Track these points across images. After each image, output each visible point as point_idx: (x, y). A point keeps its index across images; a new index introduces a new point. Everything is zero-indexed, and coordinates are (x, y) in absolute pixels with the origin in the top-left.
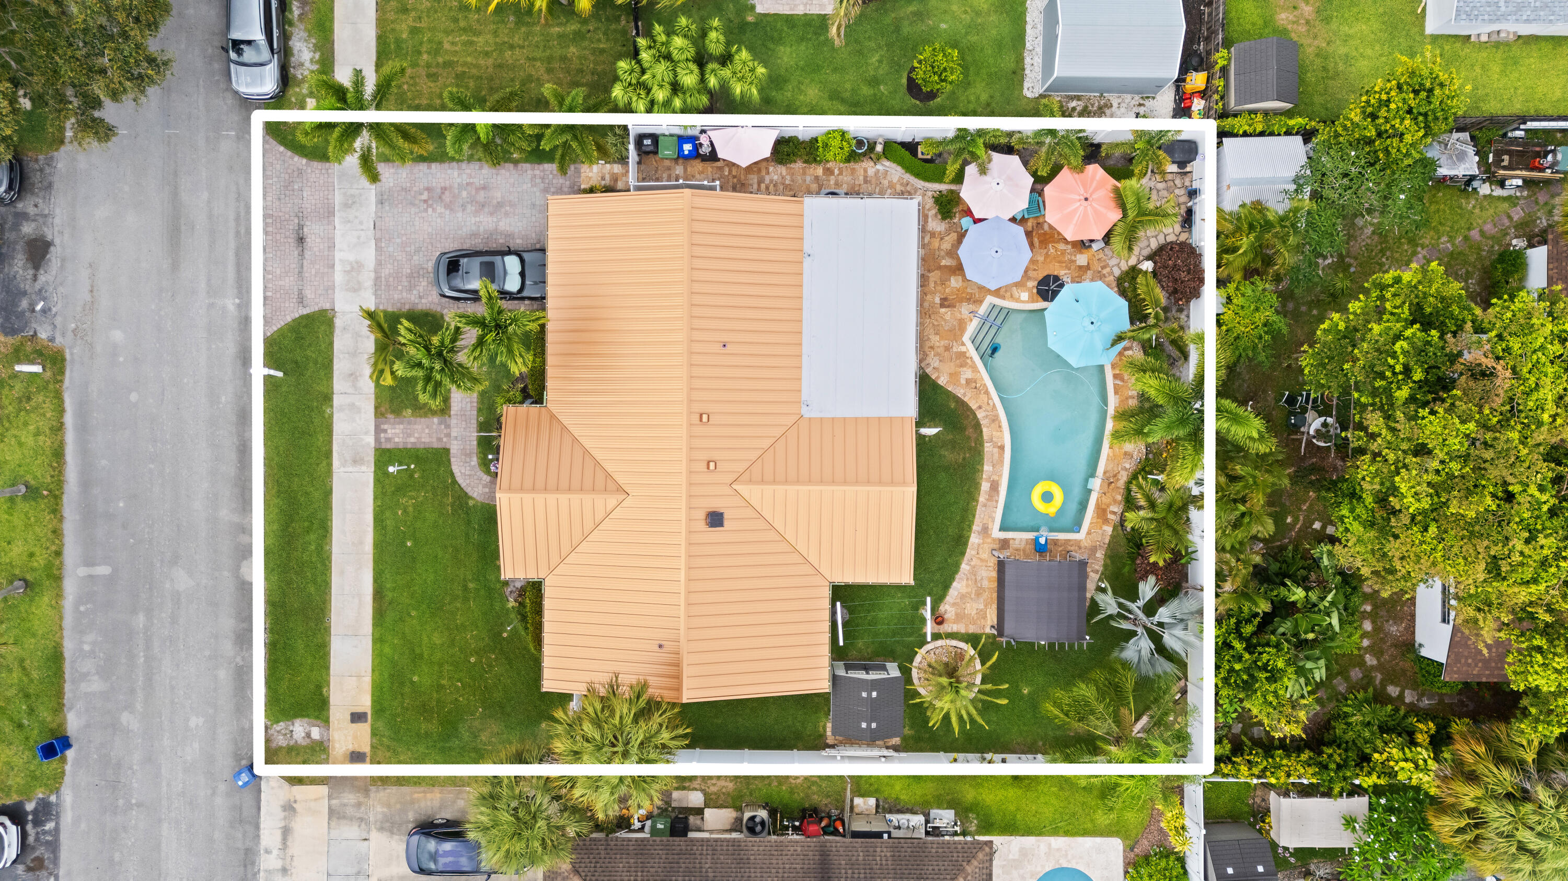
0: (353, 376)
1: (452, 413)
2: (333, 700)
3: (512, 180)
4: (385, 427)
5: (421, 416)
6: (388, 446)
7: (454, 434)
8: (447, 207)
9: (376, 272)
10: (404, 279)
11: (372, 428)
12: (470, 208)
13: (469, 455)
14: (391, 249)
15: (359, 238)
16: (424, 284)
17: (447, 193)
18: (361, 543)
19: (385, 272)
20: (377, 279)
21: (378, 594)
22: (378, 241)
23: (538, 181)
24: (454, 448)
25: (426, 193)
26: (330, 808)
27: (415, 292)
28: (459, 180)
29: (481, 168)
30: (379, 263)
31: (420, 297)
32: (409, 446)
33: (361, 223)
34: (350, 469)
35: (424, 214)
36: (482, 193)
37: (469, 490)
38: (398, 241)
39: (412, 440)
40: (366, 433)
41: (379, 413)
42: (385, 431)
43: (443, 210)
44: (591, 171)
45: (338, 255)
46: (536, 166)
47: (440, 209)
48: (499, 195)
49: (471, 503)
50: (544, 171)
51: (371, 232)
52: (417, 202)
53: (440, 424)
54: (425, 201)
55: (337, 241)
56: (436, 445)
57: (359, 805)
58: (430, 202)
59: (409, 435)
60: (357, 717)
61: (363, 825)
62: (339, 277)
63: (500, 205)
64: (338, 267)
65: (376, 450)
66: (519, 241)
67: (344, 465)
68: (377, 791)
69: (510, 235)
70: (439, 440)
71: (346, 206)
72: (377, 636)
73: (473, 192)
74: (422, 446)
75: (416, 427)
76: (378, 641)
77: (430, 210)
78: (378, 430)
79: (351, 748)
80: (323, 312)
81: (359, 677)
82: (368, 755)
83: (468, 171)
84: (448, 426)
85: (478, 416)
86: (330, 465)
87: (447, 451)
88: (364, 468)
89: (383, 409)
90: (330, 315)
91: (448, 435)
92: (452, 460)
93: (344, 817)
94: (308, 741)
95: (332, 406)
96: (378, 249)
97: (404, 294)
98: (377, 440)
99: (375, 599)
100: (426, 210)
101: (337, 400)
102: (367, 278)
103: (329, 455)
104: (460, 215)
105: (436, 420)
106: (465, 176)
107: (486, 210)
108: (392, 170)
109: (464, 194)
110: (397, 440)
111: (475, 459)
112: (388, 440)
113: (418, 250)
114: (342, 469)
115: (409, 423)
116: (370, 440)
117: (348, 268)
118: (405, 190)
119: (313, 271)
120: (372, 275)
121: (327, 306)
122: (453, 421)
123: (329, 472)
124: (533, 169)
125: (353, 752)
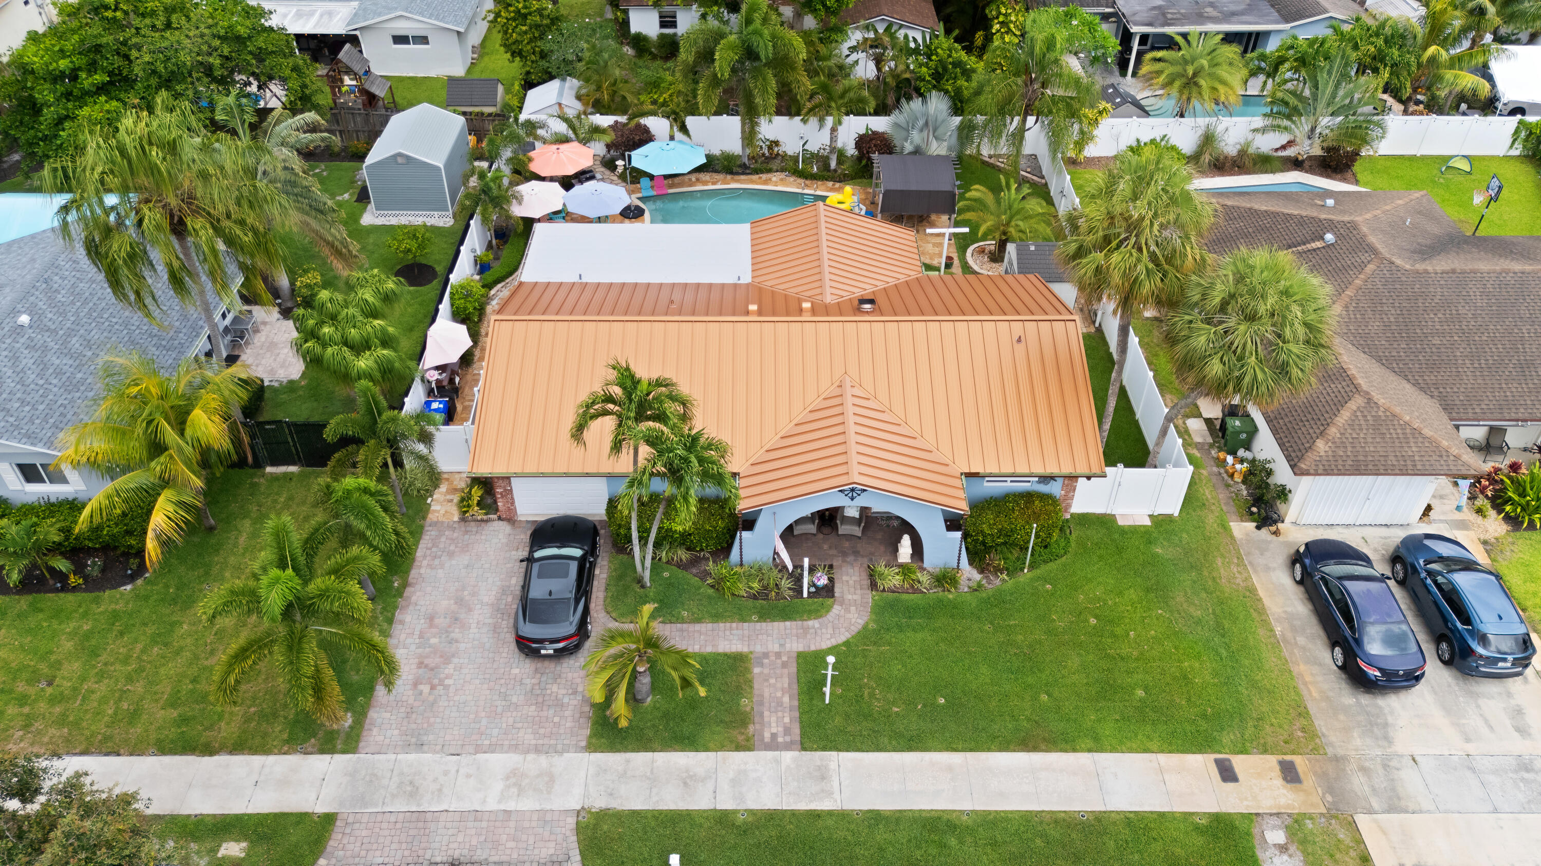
0: (688, 781)
1: (745, 650)
2: (1212, 807)
3: (429, 589)
4: (767, 735)
5: (751, 687)
6: (796, 730)
7: (776, 648)
8: (447, 660)
9: (528, 752)
10: (545, 713)
11: (770, 754)
12: (456, 634)
13: (806, 630)
14: (495, 732)
15: (468, 776)
16: (555, 688)
17: (426, 661)
18: (950, 768)
19: (528, 737)
20: (538, 750)
21: (1027, 743)
22: (479, 749)
23: (437, 562)
24: (796, 646)
25: (421, 687)
26: (1389, 811)
27: (566, 700)
28: (413, 647)
29: (402, 622)
30: (515, 748)
31: (575, 693)
32: (796, 703)
33: (446, 773)
34: (836, 784)
35: (452, 689)
36: (437, 621)
37: (855, 629)
38: (484, 722)
39: (786, 699)
40: (778, 762)
41: (745, 746)
42: (774, 736)
43: (451, 666)
44: (438, 511)
45: (492, 805)
46: (416, 563)
47: (450, 669)
48: (445, 603)
49: (872, 626)
50: (425, 557)
51: (464, 759)
52: (431, 698)
53: (762, 665)
54: (433, 688)
55: (466, 806)
56: (793, 669)
57: (1364, 770)
58: (436, 681)
59: (780, 704)
60: (1227, 774)
61: (1393, 763)
62: (527, 804)
63: (460, 601)
64: (511, 806)
65: (804, 749)
66: (514, 581)
67: (830, 794)
68: (1331, 744)
69: (504, 591)
70: (784, 665)
71: (414, 793)
72: (1090, 743)
73: (434, 630)
74: (795, 686)
75: (766, 695)
76: (1098, 745)
77: (447, 682)
78: (773, 745)
79: (1279, 782)
80: (580, 829)
81: (1161, 770)
82: (1280, 757)
83: (403, 637)
84: (766, 655)
85: (750, 621)
86: (830, 813)
87: (800, 656)
88: (833, 765)
89: (741, 738)
90: (585, 819)
91: (778, 655)
92: (813, 648)
93: (1393, 789)
94: (1292, 849)
95: (735, 812)
96: (491, 749)
97: (567, 713)
98: (787, 747)
99: (1035, 749)
100: (446, 688)
101: (726, 803)
102: (534, 763)
103: (815, 815)
104: (462, 646)
105: (757, 670)
106: (409, 641)
107: (462, 616)
108: (375, 731)
109: (434, 641)
110: (787, 720)
111: (810, 623)
112: (787, 731)
113: (505, 697)
114: (837, 796)
115: (761, 703)
116: (788, 757)
117: (514, 790)
118: (408, 715)
119: (511, 844)
120: (531, 757)
121: (571, 821)
122: (759, 649)
123: (842, 816)
124: (420, 567)
125: (1285, 779)
